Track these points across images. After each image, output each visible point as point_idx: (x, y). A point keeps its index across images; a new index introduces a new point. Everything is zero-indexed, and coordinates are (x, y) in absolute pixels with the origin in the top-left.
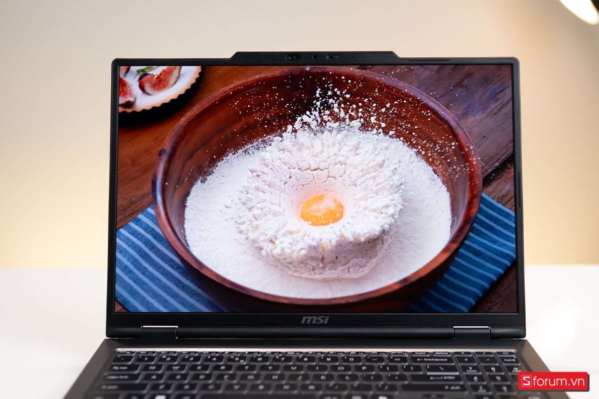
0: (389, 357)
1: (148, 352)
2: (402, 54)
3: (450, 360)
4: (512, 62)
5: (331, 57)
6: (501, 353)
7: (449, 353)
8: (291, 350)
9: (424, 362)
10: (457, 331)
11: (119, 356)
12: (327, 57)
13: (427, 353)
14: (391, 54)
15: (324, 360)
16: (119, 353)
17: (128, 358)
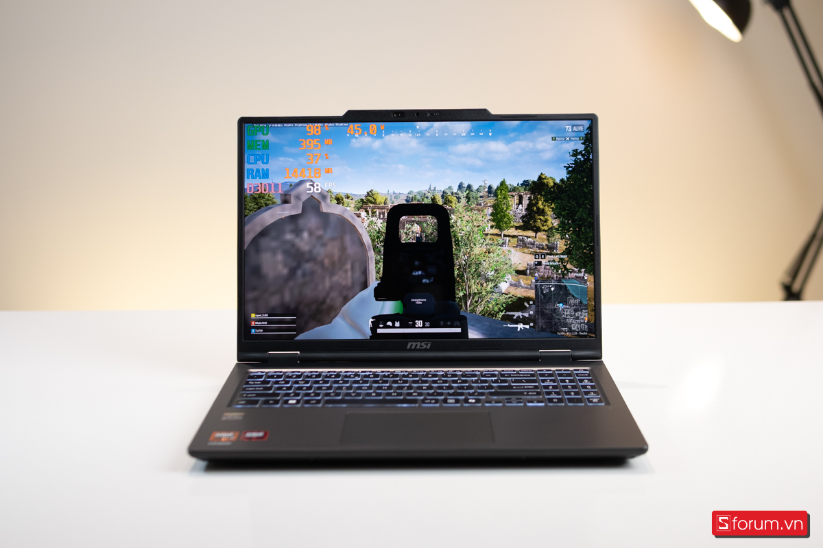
0: (481, 374)
1: (276, 372)
2: (494, 111)
3: (532, 375)
4: (591, 117)
5: (432, 114)
6: (578, 370)
7: (533, 371)
8: (398, 370)
9: (510, 377)
10: (542, 354)
11: (252, 374)
12: (428, 115)
13: (514, 371)
14: (485, 111)
15: (426, 376)
16: (251, 372)
17: (261, 377)
